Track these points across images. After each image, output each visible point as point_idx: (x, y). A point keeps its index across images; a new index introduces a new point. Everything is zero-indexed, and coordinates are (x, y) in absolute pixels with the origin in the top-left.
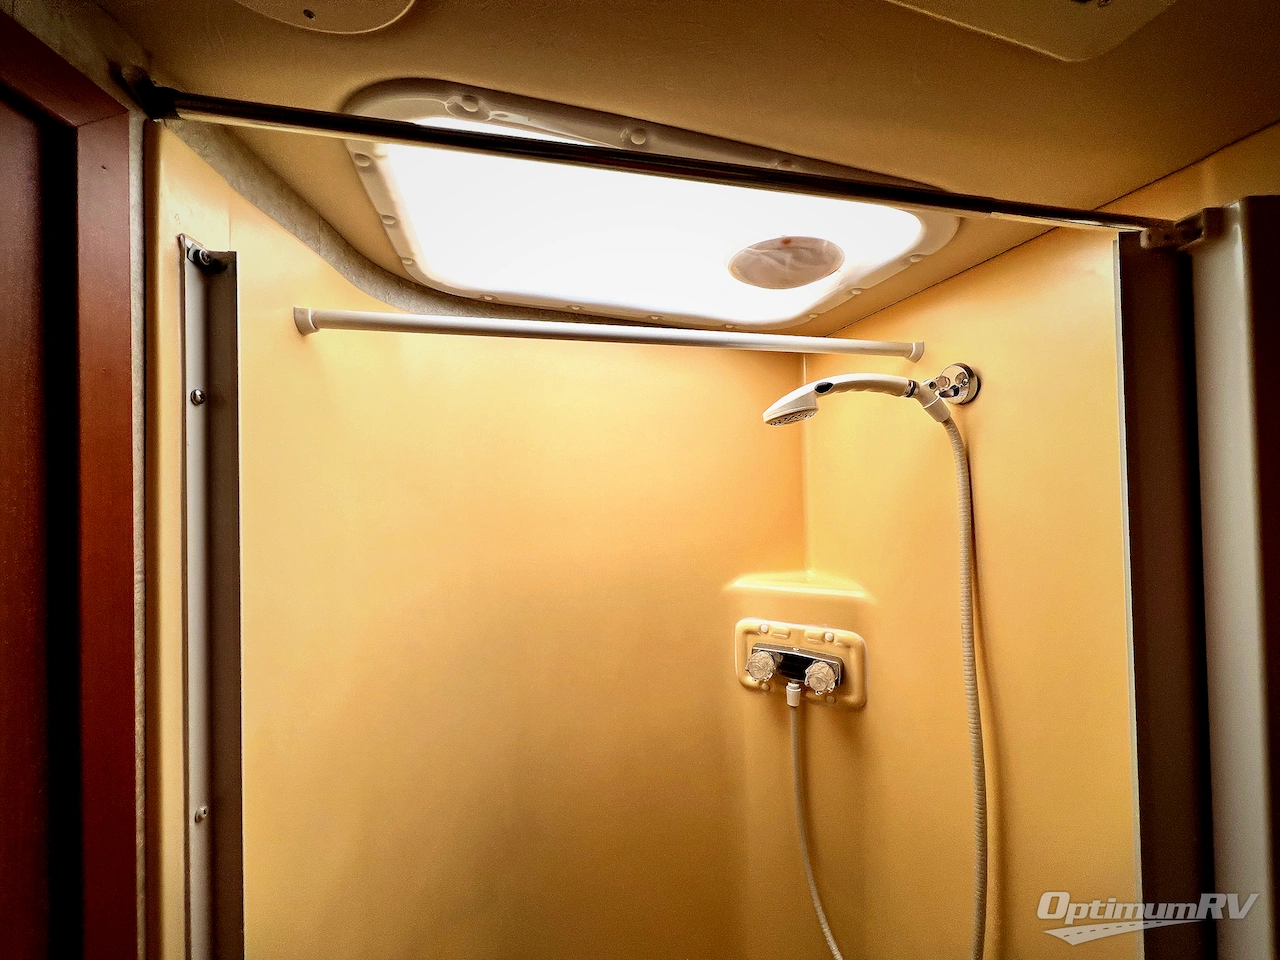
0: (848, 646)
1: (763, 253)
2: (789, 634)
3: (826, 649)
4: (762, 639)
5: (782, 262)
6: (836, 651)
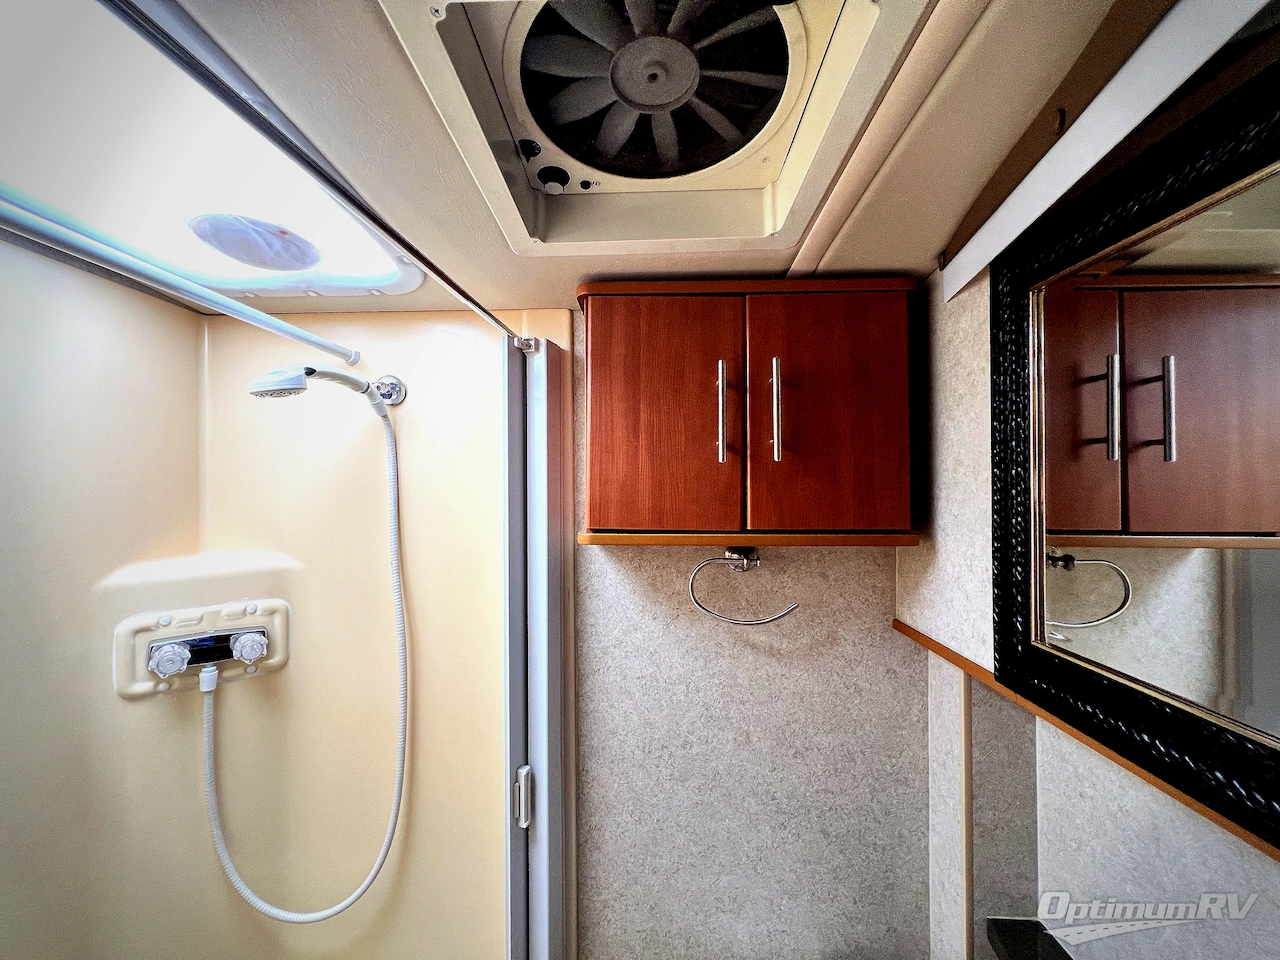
0: (273, 612)
1: (253, 229)
2: (202, 618)
3: (248, 621)
4: (161, 633)
5: (271, 246)
6: (259, 621)
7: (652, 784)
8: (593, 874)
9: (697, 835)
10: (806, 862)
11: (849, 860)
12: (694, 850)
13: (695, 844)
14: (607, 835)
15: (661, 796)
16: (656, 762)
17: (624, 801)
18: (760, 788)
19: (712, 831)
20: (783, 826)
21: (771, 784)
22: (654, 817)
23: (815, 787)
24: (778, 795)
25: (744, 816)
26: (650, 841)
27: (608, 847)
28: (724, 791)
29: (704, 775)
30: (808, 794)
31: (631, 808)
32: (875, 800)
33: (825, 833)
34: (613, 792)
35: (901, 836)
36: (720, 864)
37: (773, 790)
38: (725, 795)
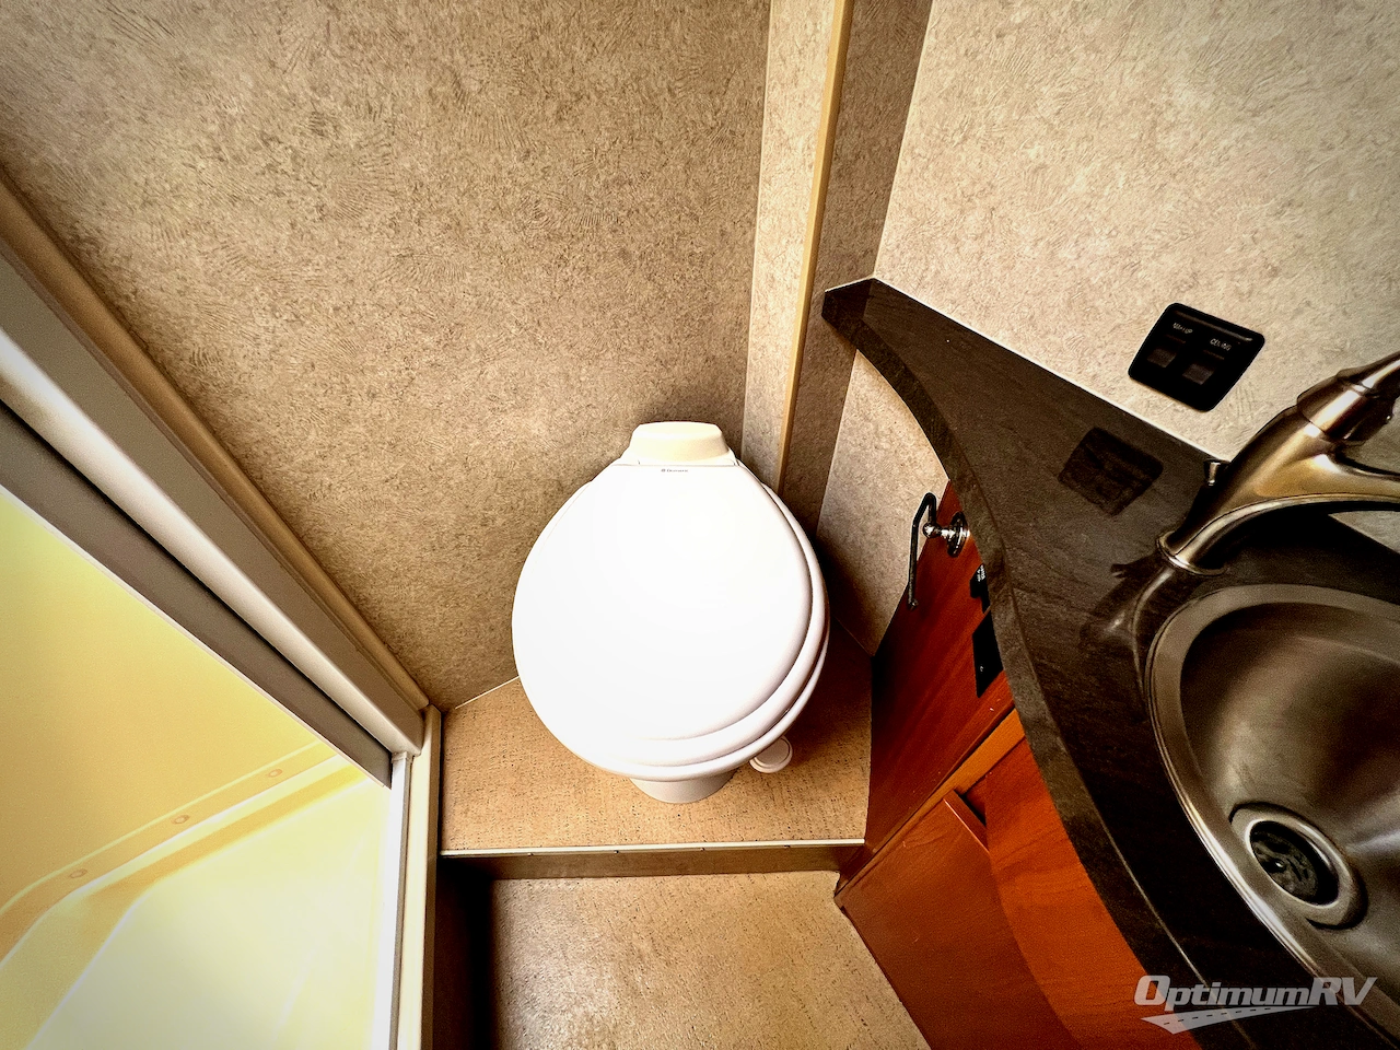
7: (284, 236)
8: (255, 434)
9: (423, 315)
10: (603, 308)
11: (661, 288)
12: (427, 340)
13: (424, 329)
14: (243, 366)
15: (318, 259)
16: (267, 182)
17: (238, 290)
18: (509, 199)
19: (448, 299)
20: (562, 260)
21: (527, 186)
22: (325, 305)
23: (602, 178)
24: (543, 207)
25: (495, 260)
26: (340, 350)
27: (260, 383)
28: (446, 219)
29: (394, 194)
30: (593, 193)
31: (265, 300)
32: (691, 183)
33: (624, 254)
34: (203, 278)
35: (723, 233)
36: (479, 349)
37: (534, 197)
38: (449, 227)
